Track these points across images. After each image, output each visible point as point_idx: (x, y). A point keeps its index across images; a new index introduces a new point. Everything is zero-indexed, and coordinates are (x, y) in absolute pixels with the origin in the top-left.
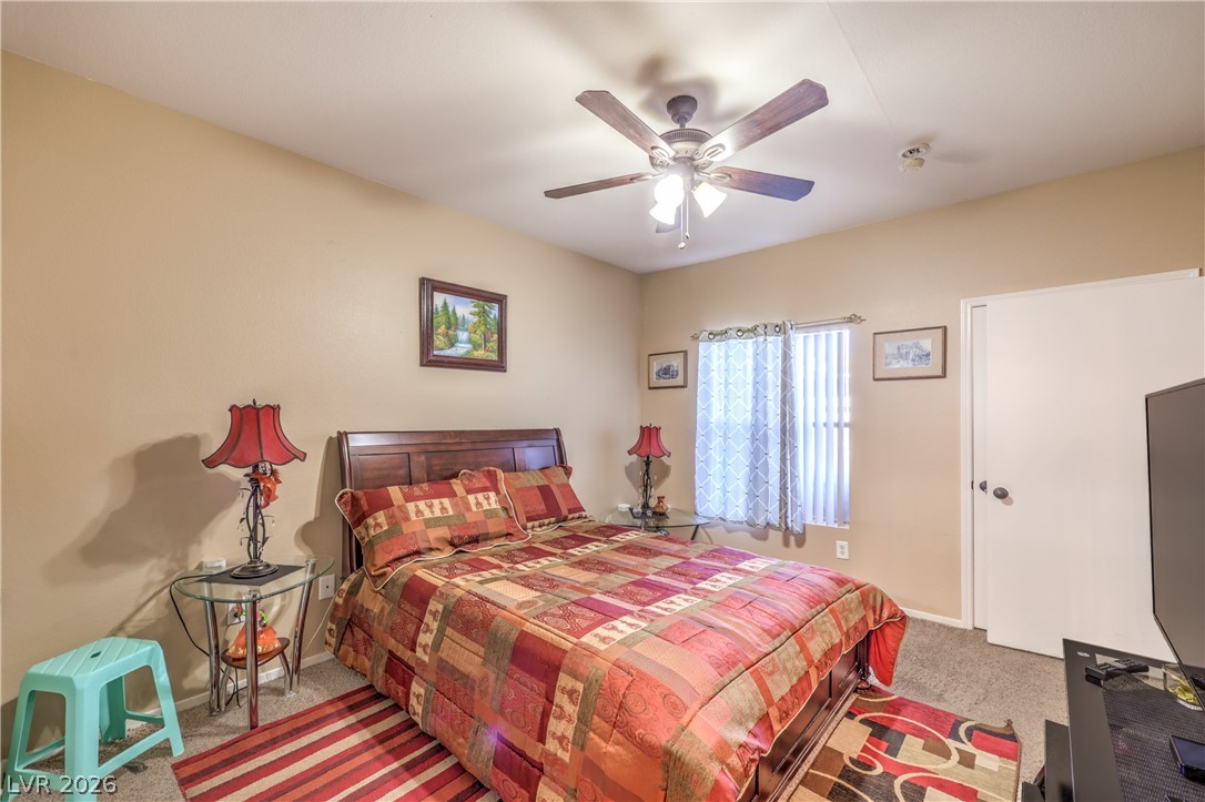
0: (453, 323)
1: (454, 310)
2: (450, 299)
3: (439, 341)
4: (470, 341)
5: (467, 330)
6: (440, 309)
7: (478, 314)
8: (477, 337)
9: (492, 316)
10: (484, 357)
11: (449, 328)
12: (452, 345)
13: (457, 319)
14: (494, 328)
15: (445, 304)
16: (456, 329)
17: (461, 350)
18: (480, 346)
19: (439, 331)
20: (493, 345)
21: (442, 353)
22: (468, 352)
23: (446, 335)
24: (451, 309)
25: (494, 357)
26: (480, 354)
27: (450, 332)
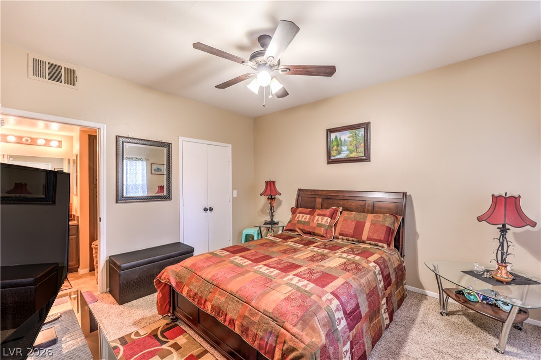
0: (339, 144)
1: (340, 139)
2: (338, 134)
3: (334, 153)
4: (348, 150)
5: (347, 145)
6: (334, 140)
7: (352, 136)
8: (352, 148)
9: (360, 135)
10: (356, 156)
11: (338, 146)
12: (340, 153)
13: (341, 141)
14: (362, 141)
15: (336, 137)
16: (341, 146)
17: (343, 155)
18: (354, 151)
19: (334, 149)
20: (362, 149)
21: (335, 158)
22: (347, 155)
23: (337, 150)
24: (338, 138)
25: (362, 155)
26: (354, 155)
27: (339, 148)
